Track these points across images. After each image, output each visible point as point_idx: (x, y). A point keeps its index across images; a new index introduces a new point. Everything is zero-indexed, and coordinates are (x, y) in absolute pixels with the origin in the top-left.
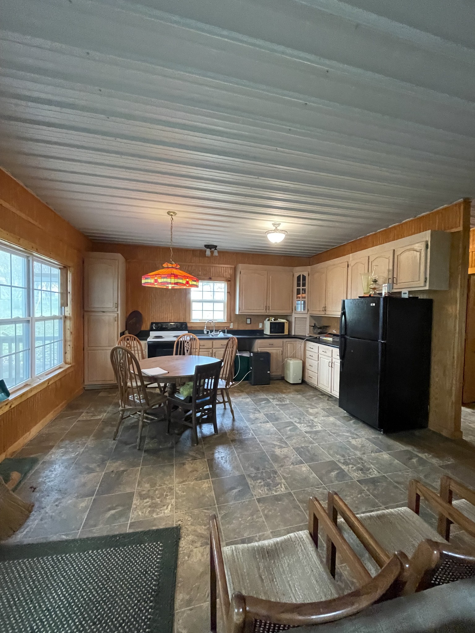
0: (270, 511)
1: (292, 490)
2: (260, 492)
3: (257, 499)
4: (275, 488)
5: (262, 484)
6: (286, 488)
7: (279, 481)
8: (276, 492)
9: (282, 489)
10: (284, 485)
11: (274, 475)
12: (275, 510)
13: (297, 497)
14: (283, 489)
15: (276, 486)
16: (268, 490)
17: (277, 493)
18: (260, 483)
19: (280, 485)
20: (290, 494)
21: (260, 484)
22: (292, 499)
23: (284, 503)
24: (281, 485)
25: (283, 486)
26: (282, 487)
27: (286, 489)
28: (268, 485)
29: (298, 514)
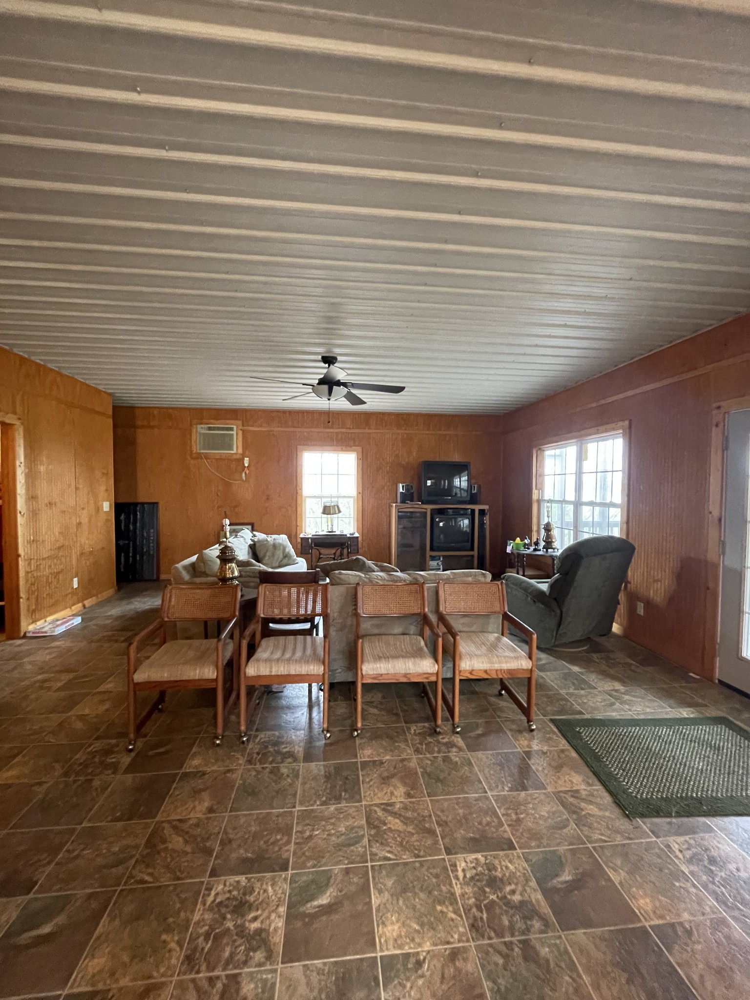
0: (488, 824)
1: (444, 860)
2: (509, 865)
3: (515, 849)
4: (480, 869)
5: (508, 888)
6: (454, 865)
7: (468, 890)
8: (476, 859)
9: (463, 864)
10: (457, 878)
11: (478, 914)
12: (480, 823)
13: (436, 843)
14: (461, 865)
15: (477, 874)
16: (495, 869)
17: (474, 856)
18: (513, 892)
19: (468, 876)
20: (449, 852)
21: (513, 887)
22: (447, 840)
23: (462, 832)
24: (465, 876)
25: (460, 874)
26: (464, 870)
27: (456, 866)
28: (494, 883)
29: (443, 811)
